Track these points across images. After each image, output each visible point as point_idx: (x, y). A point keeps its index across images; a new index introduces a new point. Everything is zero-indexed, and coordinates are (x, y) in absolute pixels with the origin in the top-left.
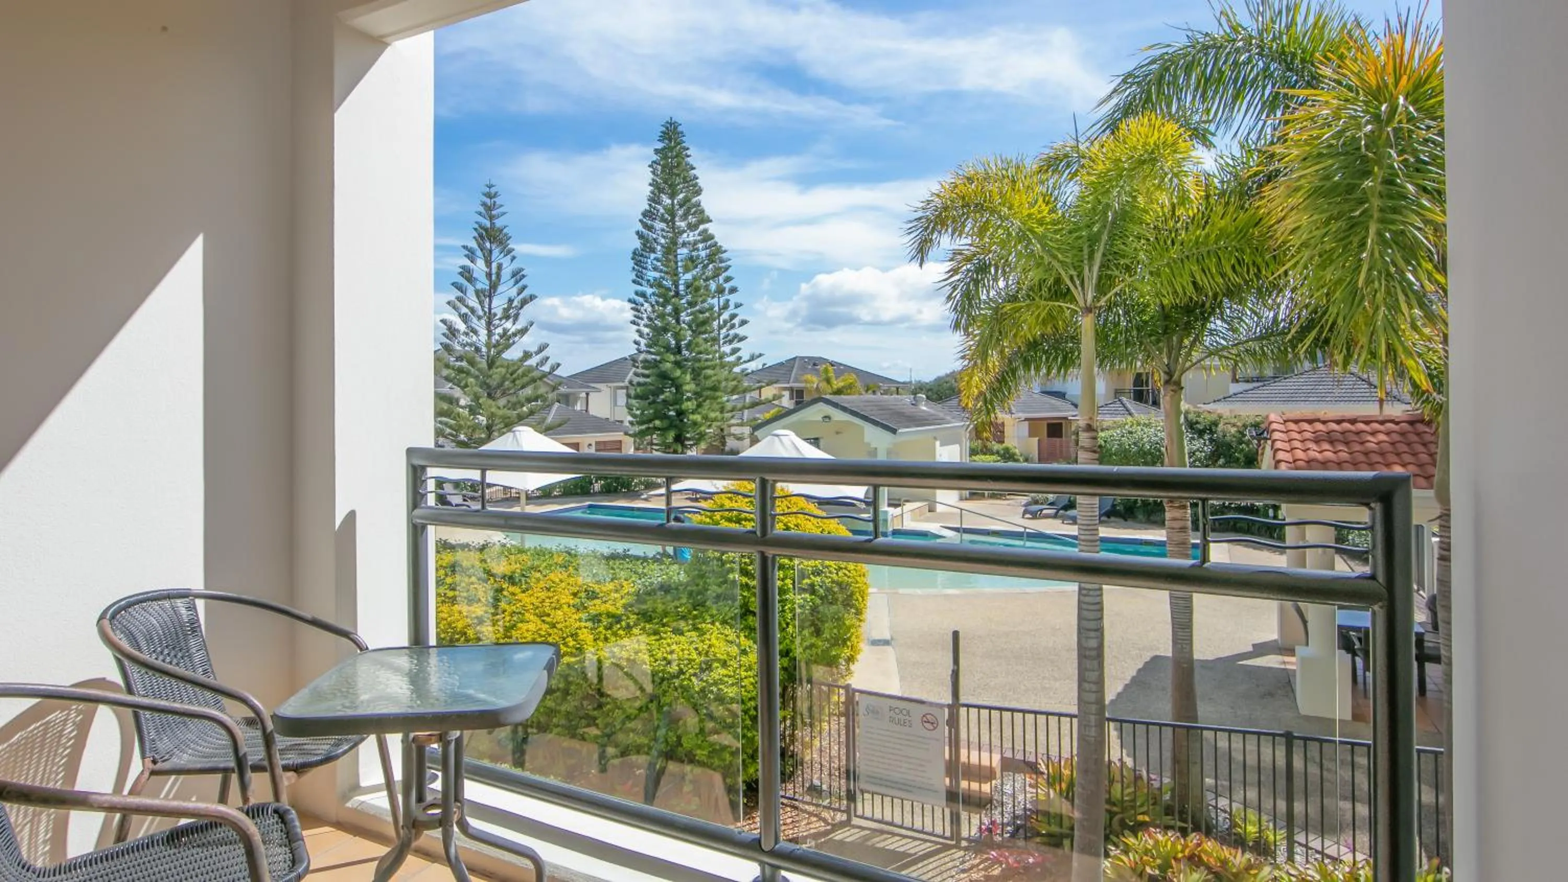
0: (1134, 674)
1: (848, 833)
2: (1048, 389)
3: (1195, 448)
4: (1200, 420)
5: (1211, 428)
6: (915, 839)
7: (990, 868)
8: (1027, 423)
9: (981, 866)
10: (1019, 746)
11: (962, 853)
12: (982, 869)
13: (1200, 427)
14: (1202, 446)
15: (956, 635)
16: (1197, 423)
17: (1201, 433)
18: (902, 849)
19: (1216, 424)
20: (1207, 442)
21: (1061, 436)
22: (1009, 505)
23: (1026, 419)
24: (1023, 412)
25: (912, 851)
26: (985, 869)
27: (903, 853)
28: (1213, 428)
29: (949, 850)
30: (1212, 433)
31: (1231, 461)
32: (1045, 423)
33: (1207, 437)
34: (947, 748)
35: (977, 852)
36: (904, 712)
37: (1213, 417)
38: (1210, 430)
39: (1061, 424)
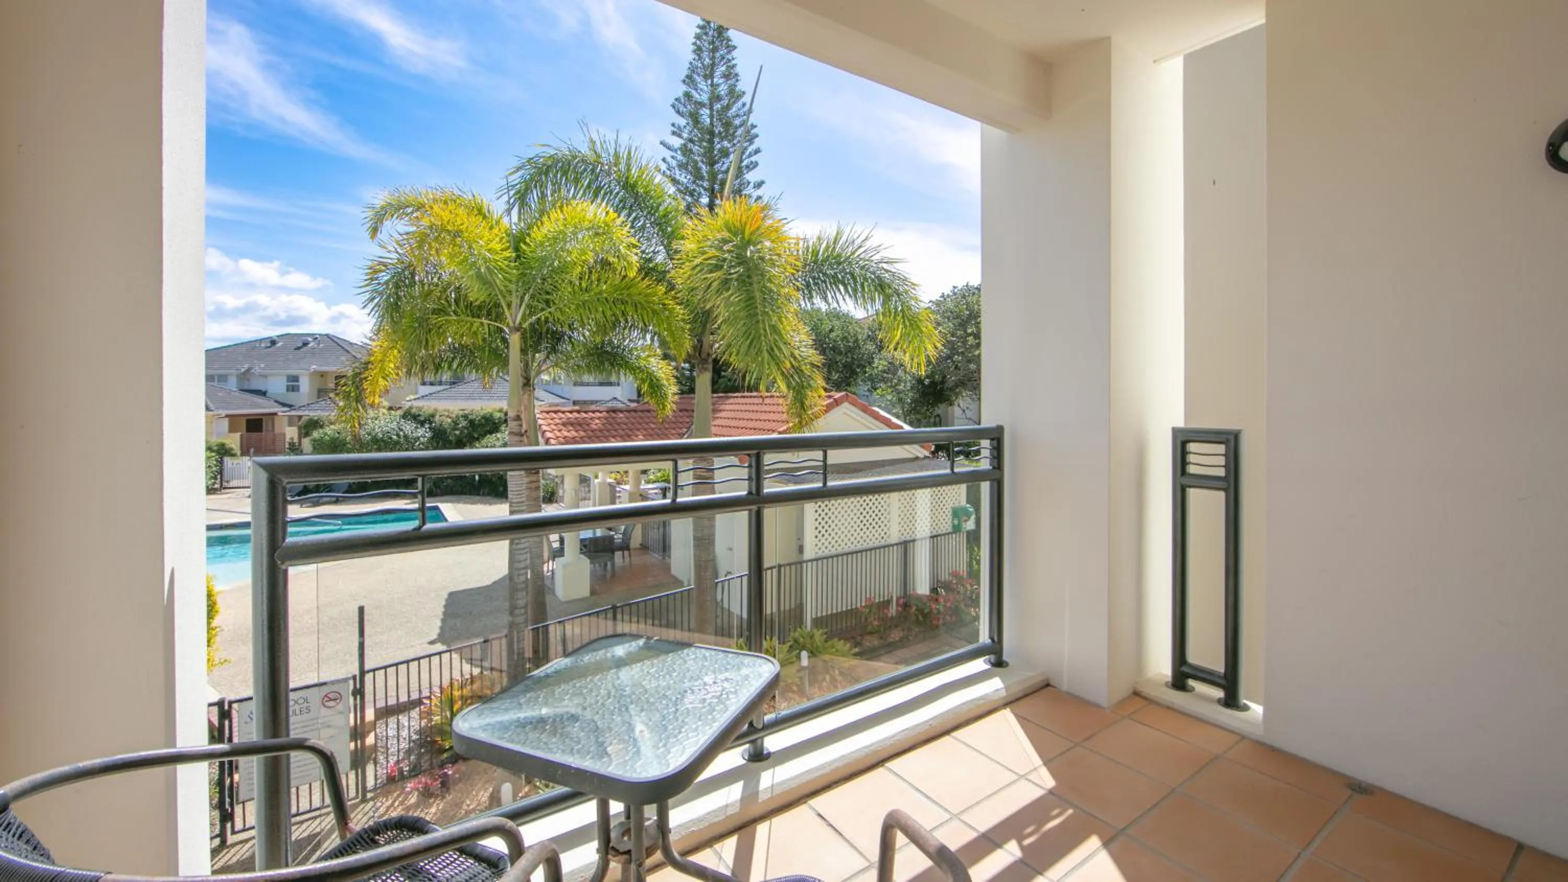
0: (443, 610)
1: (229, 856)
2: (246, 387)
3: (420, 435)
4: (421, 413)
5: (429, 419)
6: (315, 818)
7: (406, 799)
8: (227, 419)
9: (397, 803)
10: (392, 692)
11: (371, 803)
12: (398, 806)
13: (422, 419)
14: (423, 433)
15: (361, 610)
16: (419, 415)
17: (422, 424)
18: (305, 834)
19: (433, 416)
20: (428, 430)
21: (261, 431)
22: (229, 498)
23: (227, 416)
24: (224, 408)
25: (318, 830)
26: (402, 803)
27: (309, 836)
28: (432, 420)
29: (357, 807)
30: (431, 423)
31: (447, 445)
32: (245, 418)
33: (427, 426)
34: (352, 716)
35: (386, 794)
36: (301, 701)
37: (431, 411)
38: (429, 420)
39: (261, 420)
